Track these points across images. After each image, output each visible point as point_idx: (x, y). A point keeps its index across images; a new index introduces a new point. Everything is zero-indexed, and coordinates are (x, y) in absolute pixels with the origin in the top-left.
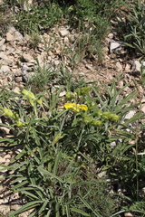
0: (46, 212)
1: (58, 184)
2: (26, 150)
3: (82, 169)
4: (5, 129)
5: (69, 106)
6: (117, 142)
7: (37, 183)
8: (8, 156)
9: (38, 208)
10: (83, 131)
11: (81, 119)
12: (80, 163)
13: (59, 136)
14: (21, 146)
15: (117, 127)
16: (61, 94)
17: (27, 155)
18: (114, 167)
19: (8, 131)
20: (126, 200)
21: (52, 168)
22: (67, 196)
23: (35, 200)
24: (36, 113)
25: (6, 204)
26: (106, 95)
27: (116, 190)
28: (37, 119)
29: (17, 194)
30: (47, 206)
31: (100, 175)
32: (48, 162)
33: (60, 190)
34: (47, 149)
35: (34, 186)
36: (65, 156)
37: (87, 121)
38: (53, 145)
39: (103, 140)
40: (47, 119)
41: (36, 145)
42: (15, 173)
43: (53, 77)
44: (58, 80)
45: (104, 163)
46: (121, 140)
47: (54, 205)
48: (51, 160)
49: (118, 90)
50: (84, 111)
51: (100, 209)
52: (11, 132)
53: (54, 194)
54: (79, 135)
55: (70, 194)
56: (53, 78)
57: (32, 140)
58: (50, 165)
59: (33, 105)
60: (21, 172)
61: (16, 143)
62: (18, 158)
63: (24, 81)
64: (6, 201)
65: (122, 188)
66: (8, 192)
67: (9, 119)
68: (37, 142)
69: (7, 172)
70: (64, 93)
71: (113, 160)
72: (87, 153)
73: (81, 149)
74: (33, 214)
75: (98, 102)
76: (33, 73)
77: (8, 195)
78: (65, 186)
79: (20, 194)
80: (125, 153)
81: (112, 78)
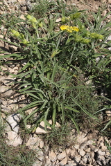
0: (45, 109)
1: (55, 88)
2: (30, 63)
3: (73, 78)
4: (14, 47)
5: (63, 28)
6: (101, 58)
7: (39, 87)
8: (16, 68)
9: (39, 106)
10: (75, 48)
11: (73, 39)
12: (72, 74)
13: (55, 52)
14: (26, 60)
15: (101, 46)
16: (58, 21)
17: (31, 68)
18: (98, 77)
19: (16, 48)
20: (107, 101)
21: (51, 77)
22: (61, 98)
23: (37, 100)
24: (38, 35)
25: (15, 103)
26: (93, 22)
27: (99, 94)
28: (39, 38)
29: (24, 96)
30: (47, 105)
31: (88, 83)
32: (47, 72)
33: (57, 94)
34: (46, 63)
35: (37, 89)
36: (60, 68)
37: (78, 40)
38: (51, 59)
39: (90, 56)
40: (46, 39)
41: (38, 59)
42: (22, 80)
43: (51, 6)
44: (55, 8)
45: (91, 74)
46: (104, 56)
47: (52, 104)
48: (50, 71)
49: (102, 17)
50: (75, 33)
51: (87, 107)
52: (18, 50)
53: (52, 97)
54: (71, 52)
55: (64, 97)
56: (51, 8)
57: (35, 55)
58: (48, 75)
59: (35, 28)
60: (26, 79)
61: (22, 58)
62: (24, 69)
63: (28, 10)
64: (15, 101)
65: (104, 93)
66: (17, 95)
67: (16, 40)
68: (39, 57)
69: (16, 80)
70: (60, 20)
71: (97, 71)
72: (78, 66)
73: (73, 63)
74: (36, 111)
75: (86, 27)
76: (35, 4)
77: (17, 97)
78: (61, 89)
79: (26, 96)
80: (107, 67)
81: (97, 8)
